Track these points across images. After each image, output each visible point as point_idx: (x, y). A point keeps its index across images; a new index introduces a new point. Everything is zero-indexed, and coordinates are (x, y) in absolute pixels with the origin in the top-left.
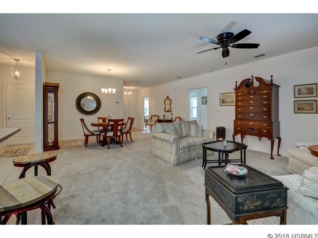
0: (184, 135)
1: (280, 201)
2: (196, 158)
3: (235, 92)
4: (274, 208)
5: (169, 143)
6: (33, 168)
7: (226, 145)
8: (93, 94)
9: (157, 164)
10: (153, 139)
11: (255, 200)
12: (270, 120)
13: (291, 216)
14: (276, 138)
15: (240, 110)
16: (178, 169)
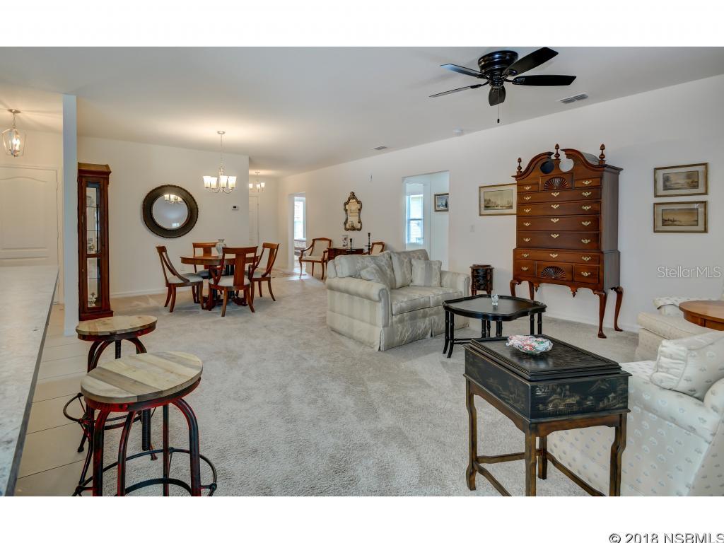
0: (399, 283)
1: (614, 398)
2: (427, 334)
3: (516, 182)
4: (604, 410)
5: (367, 302)
6: (112, 347)
7: (497, 304)
8: (181, 188)
9: (342, 348)
10: (328, 291)
11: (568, 393)
12: (599, 249)
13: (636, 430)
14: (612, 289)
15: (527, 224)
16: (389, 357)
